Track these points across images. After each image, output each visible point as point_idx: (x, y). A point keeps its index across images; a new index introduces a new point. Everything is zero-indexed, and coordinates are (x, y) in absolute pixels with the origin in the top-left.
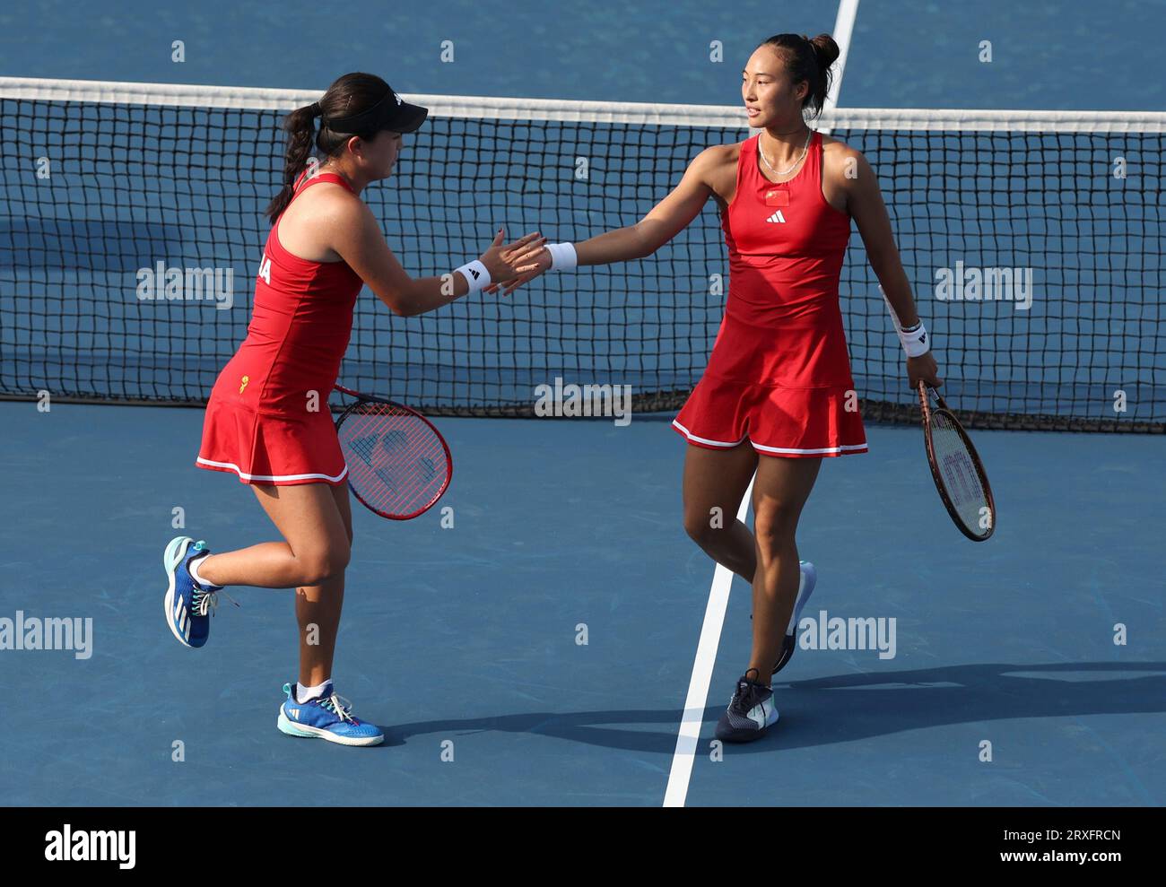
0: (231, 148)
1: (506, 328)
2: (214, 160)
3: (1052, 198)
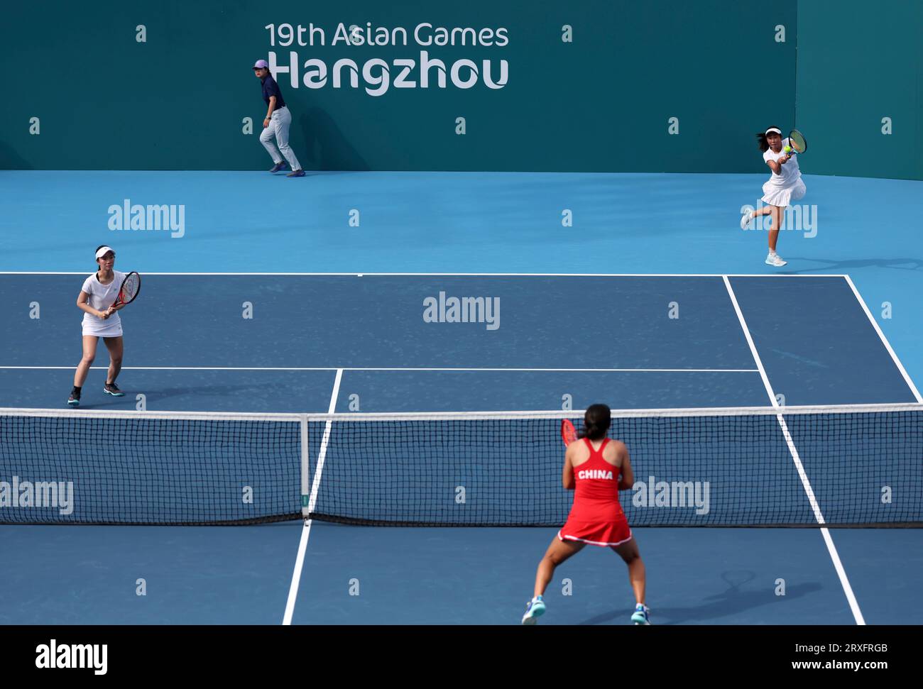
0: (117, 432)
1: (217, 495)
2: (111, 437)
3: (410, 444)
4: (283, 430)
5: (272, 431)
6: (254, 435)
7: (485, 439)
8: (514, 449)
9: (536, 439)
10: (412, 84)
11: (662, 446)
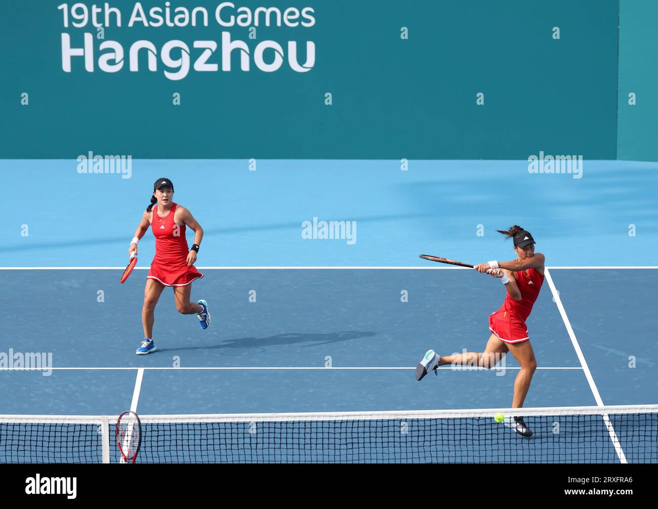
4: (83, 433)
5: (71, 434)
6: (52, 439)
7: (296, 441)
8: (326, 452)
9: (349, 441)
10: (214, 68)
11: (482, 448)
